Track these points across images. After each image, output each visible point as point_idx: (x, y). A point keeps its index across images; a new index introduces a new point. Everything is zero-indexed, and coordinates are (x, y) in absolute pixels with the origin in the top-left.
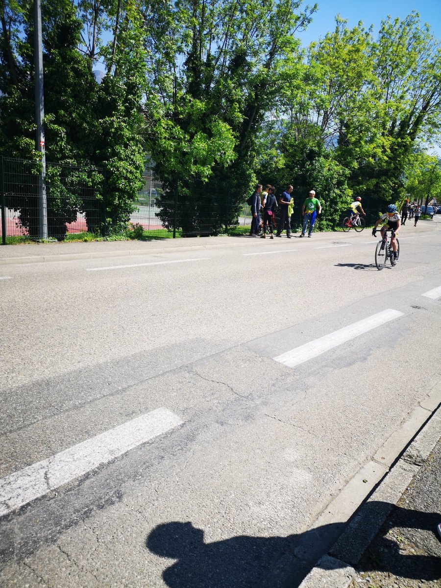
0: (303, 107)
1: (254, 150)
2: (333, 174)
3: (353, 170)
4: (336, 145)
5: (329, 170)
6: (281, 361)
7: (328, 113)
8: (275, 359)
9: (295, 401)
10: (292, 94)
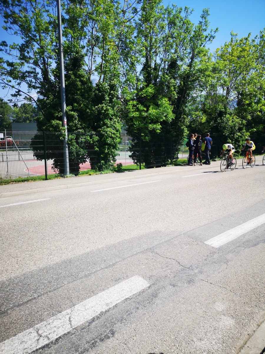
2: (235, 124)
3: (248, 121)
4: (236, 107)
5: (233, 122)
6: (209, 244)
7: (229, 88)
8: (206, 242)
9: (220, 270)
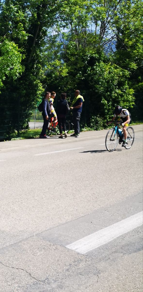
0: (81, 20)
1: (39, 62)
2: (114, 77)
3: (132, 71)
4: (115, 50)
5: (110, 73)
6: (73, 249)
7: (105, 22)
8: (68, 246)
9: (88, 284)
10: (70, 10)
